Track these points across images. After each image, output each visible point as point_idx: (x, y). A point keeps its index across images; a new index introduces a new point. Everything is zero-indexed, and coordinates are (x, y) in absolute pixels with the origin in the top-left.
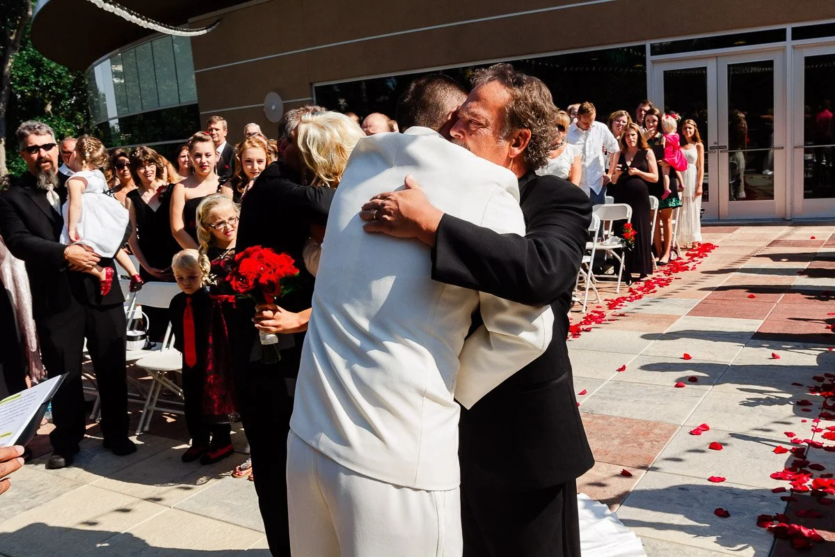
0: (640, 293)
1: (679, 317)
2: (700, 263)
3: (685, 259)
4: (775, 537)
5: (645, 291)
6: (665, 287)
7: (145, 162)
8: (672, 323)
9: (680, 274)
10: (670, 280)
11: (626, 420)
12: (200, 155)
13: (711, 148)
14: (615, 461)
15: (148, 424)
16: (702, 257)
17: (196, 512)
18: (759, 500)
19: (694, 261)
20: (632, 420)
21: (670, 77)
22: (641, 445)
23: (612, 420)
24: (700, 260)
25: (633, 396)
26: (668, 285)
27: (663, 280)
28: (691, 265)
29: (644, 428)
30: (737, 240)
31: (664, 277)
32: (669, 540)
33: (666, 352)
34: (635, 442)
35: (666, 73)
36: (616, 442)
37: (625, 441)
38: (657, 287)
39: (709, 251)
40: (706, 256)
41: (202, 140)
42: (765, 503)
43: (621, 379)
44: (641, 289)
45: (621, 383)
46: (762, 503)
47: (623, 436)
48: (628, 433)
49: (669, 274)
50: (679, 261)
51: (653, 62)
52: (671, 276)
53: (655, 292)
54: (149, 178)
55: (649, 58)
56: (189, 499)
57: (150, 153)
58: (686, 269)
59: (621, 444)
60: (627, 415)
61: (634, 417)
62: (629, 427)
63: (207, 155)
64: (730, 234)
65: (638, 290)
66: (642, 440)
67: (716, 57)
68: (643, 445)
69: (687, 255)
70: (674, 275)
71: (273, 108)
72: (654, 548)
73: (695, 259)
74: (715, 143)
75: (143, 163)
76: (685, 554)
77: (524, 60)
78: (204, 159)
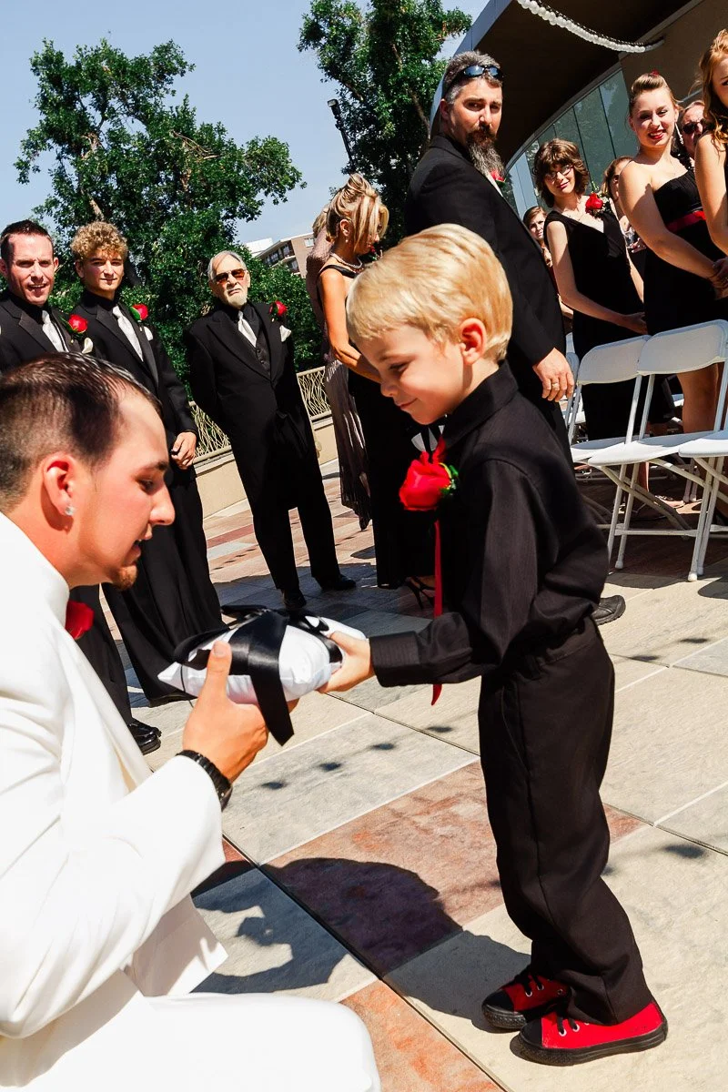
7: (554, 165)
12: (648, 115)
15: (620, 556)
17: (715, 672)
41: (649, 87)
54: (564, 190)
56: (701, 654)
57: (563, 149)
63: (661, 112)
75: (552, 169)
78: (657, 120)
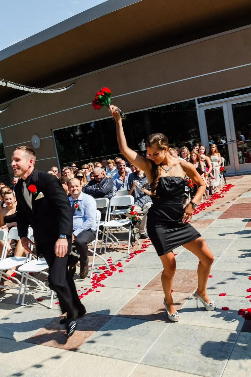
0: (198, 210)
1: (214, 220)
2: (226, 194)
3: (220, 192)
4: (246, 319)
5: (201, 209)
6: (210, 206)
8: (211, 223)
9: (217, 200)
10: (212, 203)
11: (186, 271)
13: (229, 142)
14: (179, 290)
16: (227, 191)
18: (240, 302)
19: (223, 193)
20: (189, 270)
21: (207, 112)
22: (191, 282)
23: (180, 271)
24: (226, 192)
25: (190, 259)
26: (211, 205)
27: (209, 203)
28: (221, 195)
29: (193, 274)
30: (242, 181)
31: (210, 202)
32: (199, 325)
33: (207, 237)
34: (189, 281)
35: (205, 111)
36: (181, 282)
37: (185, 280)
38: (206, 207)
39: (230, 188)
40: (229, 190)
42: (243, 304)
43: (186, 252)
44: (199, 208)
45: (186, 254)
46: (241, 304)
47: (184, 278)
48: (186, 277)
49: (212, 200)
50: (216, 194)
51: (199, 107)
52: (213, 201)
53: (205, 209)
55: (197, 105)
58: (219, 197)
59: (183, 282)
60: (187, 268)
61: (190, 269)
62: (187, 274)
64: (240, 179)
65: (197, 209)
66: (192, 279)
67: (226, 102)
68: (192, 281)
69: (221, 190)
70: (214, 201)
71: (36, 142)
72: (192, 330)
73: (224, 192)
74: (230, 139)
76: (205, 331)
77: (146, 110)
